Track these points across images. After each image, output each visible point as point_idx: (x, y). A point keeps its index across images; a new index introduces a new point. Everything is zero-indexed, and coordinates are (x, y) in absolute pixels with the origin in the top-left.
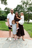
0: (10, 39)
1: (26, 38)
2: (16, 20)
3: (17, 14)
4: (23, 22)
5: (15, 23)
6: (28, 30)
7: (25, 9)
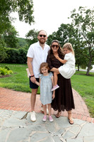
0: (33, 117)
1: (79, 116)
2: (53, 62)
4: (71, 69)
6: (86, 93)
7: (82, 36)
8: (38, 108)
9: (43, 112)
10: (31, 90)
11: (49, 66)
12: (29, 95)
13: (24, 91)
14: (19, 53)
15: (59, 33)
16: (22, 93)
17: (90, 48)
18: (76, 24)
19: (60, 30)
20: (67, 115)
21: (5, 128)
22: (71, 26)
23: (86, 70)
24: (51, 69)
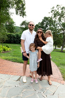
0: (24, 79)
1: (56, 80)
3: (41, 32)
5: (35, 49)
6: (60, 64)
7: (58, 25)
8: (28, 73)
9: (31, 77)
10: (23, 61)
11: (35, 46)
12: (22, 65)
13: (19, 62)
14: (16, 36)
15: (42, 23)
16: (18, 63)
17: (64, 33)
18: (54, 17)
19: (44, 21)
20: (47, 79)
21: (5, 87)
22: (51, 18)
23: (60, 48)
24: (37, 47)
